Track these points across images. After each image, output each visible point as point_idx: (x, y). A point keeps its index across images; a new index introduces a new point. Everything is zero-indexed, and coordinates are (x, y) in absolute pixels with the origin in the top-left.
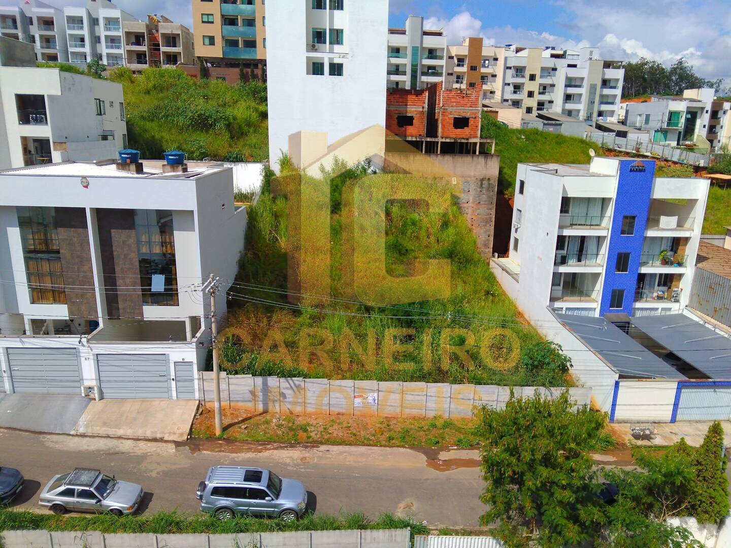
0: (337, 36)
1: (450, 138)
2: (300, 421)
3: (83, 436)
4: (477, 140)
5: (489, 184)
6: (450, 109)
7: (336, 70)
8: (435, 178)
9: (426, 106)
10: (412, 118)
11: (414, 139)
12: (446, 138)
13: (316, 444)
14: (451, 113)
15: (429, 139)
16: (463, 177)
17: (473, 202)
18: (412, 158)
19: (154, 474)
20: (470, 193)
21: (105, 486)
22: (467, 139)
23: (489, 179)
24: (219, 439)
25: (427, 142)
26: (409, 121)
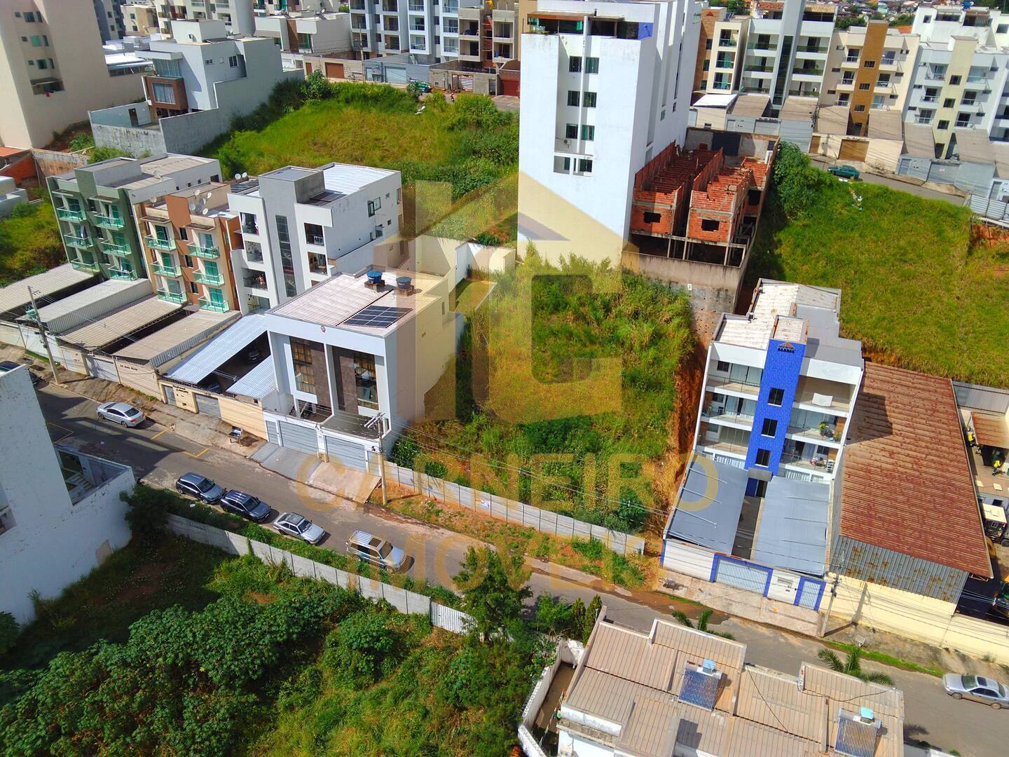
0: (589, 133)
1: (697, 239)
2: (439, 507)
3: (311, 486)
4: (726, 245)
5: (727, 295)
6: (699, 211)
7: (586, 166)
8: (670, 282)
9: (674, 205)
10: (659, 216)
11: (660, 236)
12: (693, 239)
13: (438, 526)
14: (700, 215)
15: (675, 238)
16: (699, 284)
17: (708, 311)
18: (648, 259)
19: (336, 523)
20: (707, 301)
21: (305, 525)
22: (716, 242)
23: (727, 290)
24: (384, 507)
25: (673, 241)
26: (657, 218)
